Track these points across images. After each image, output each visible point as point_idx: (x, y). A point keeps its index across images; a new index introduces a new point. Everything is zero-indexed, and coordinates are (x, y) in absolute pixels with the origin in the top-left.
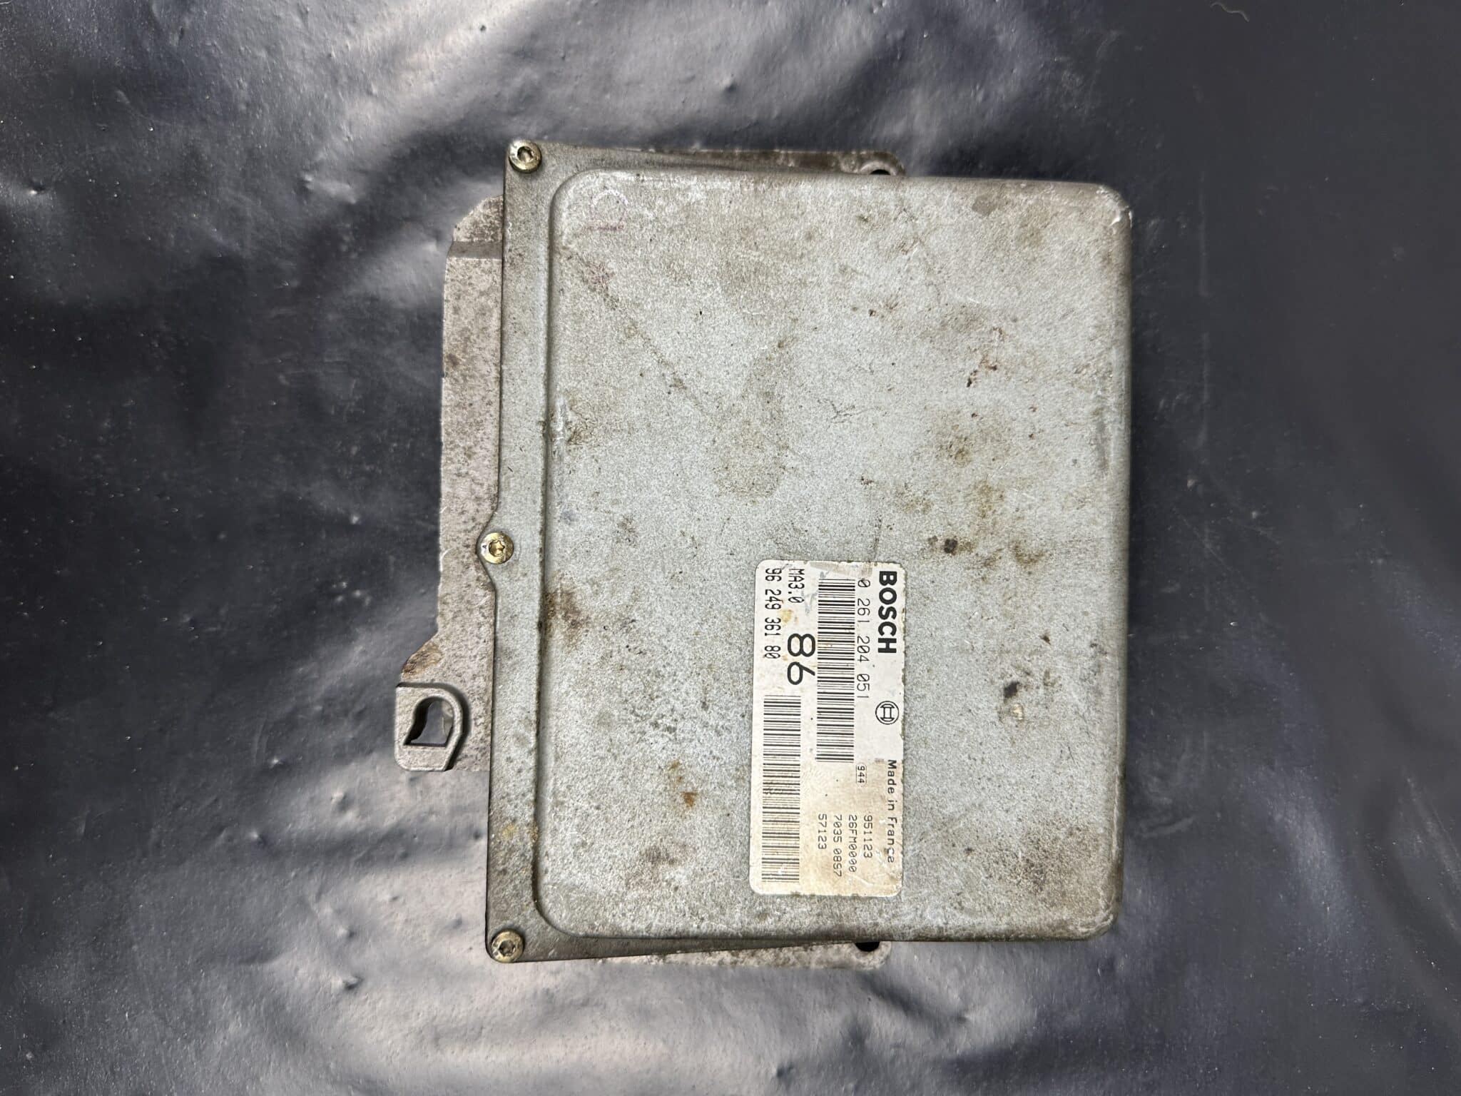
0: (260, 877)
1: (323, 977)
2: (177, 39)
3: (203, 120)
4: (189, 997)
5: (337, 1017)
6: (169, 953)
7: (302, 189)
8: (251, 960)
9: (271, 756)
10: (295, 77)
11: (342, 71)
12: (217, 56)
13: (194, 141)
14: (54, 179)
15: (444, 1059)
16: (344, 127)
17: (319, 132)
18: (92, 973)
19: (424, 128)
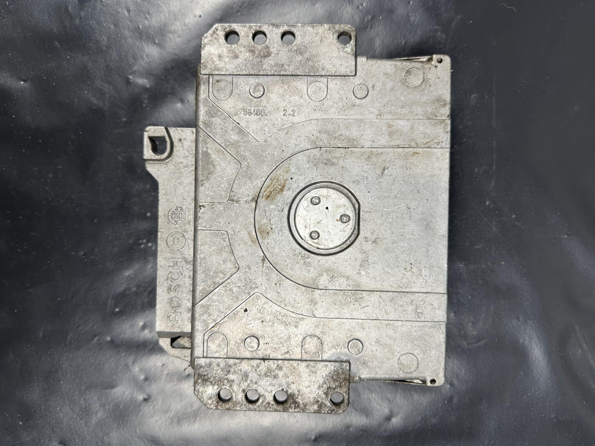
0: (110, 356)
1: (134, 395)
2: (78, 20)
3: (89, 54)
4: (82, 402)
5: (140, 411)
6: (75, 384)
7: (128, 82)
8: (107, 388)
9: (115, 308)
10: (125, 36)
11: (144, 34)
12: (94, 28)
13: (85, 62)
14: (30, 77)
15: (181, 429)
16: (145, 56)
17: (135, 58)
18: (45, 391)
19: (176, 57)
